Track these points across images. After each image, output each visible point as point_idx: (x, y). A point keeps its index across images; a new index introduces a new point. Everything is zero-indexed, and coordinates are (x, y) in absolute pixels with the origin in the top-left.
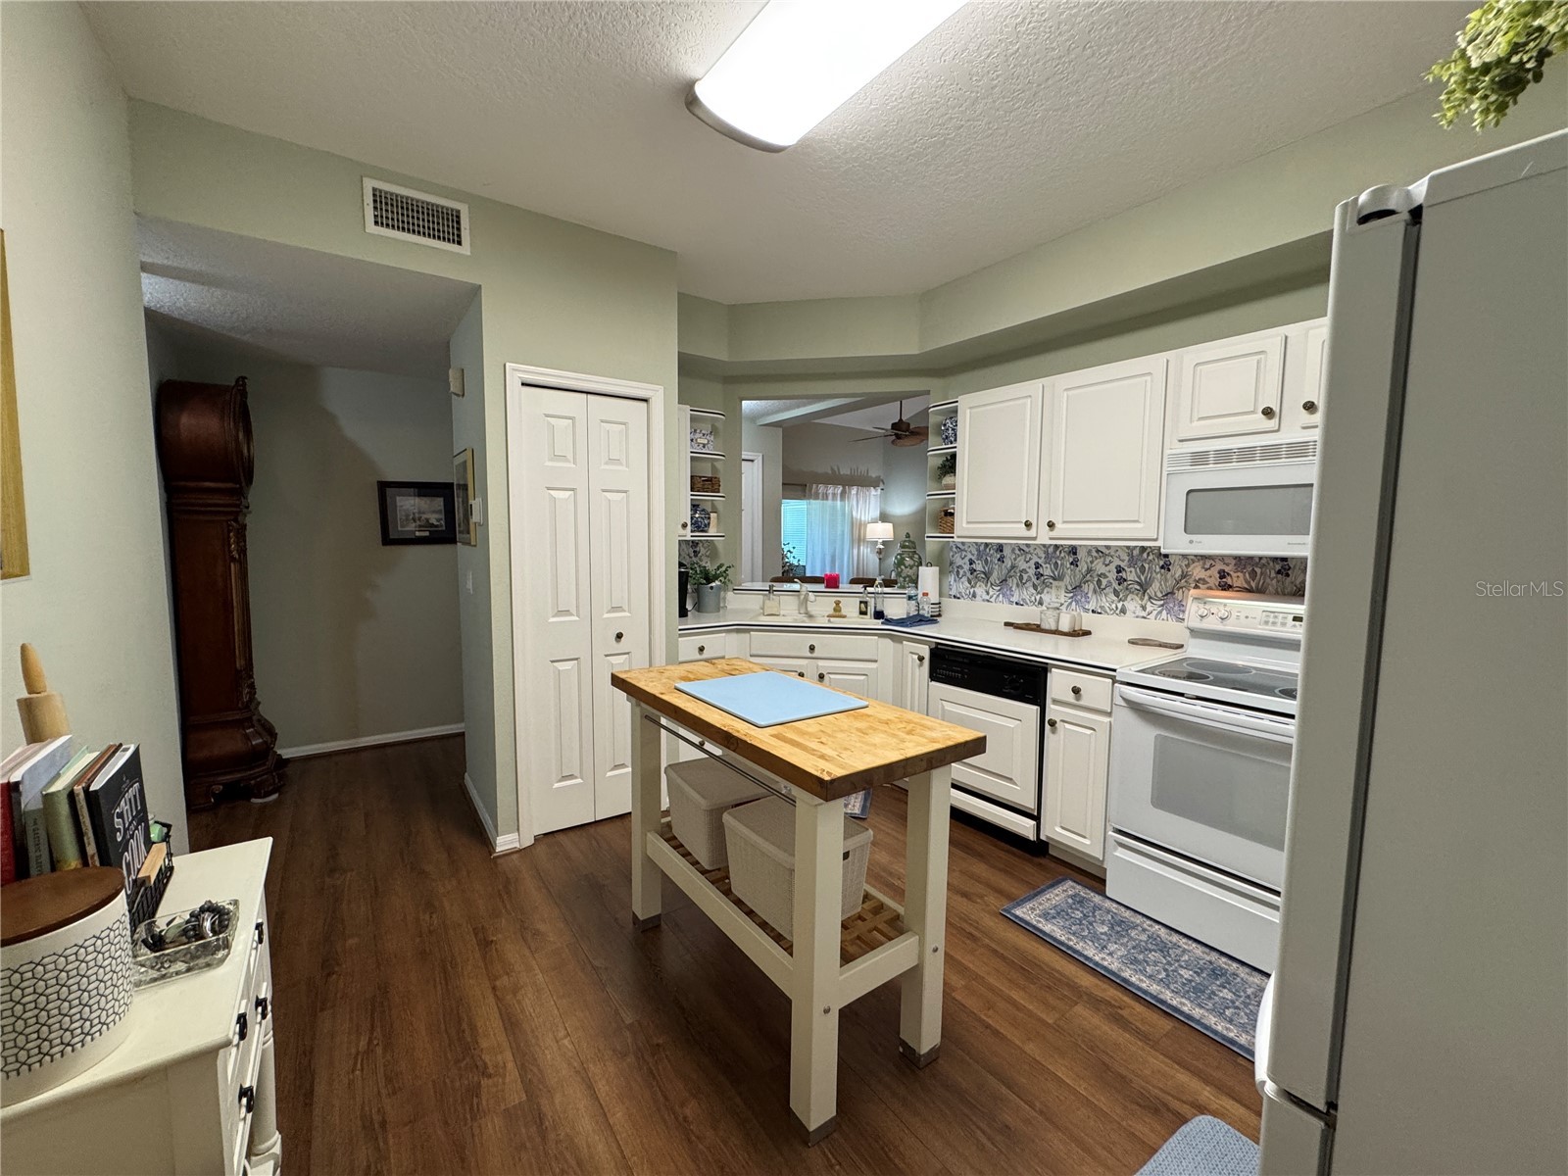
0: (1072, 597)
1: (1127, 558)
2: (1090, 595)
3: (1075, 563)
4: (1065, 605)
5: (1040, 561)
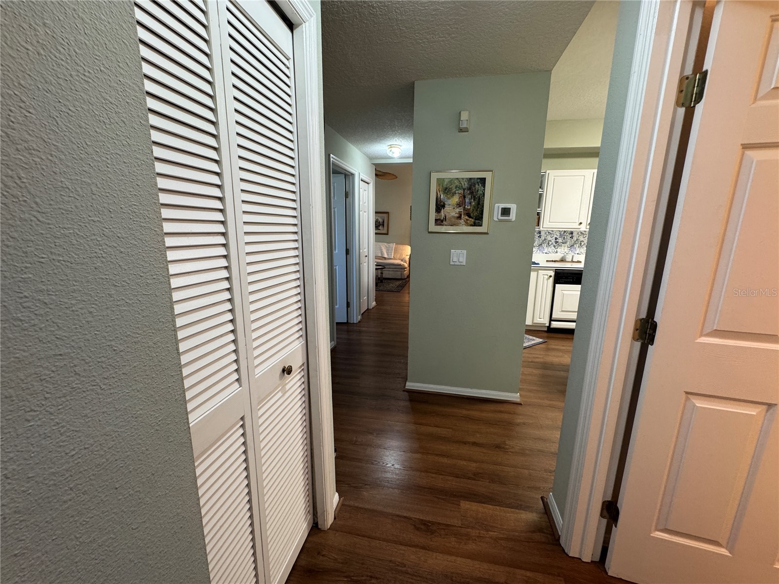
0: (570, 250)
2: (577, 248)
3: (572, 237)
4: (567, 252)
5: (557, 237)
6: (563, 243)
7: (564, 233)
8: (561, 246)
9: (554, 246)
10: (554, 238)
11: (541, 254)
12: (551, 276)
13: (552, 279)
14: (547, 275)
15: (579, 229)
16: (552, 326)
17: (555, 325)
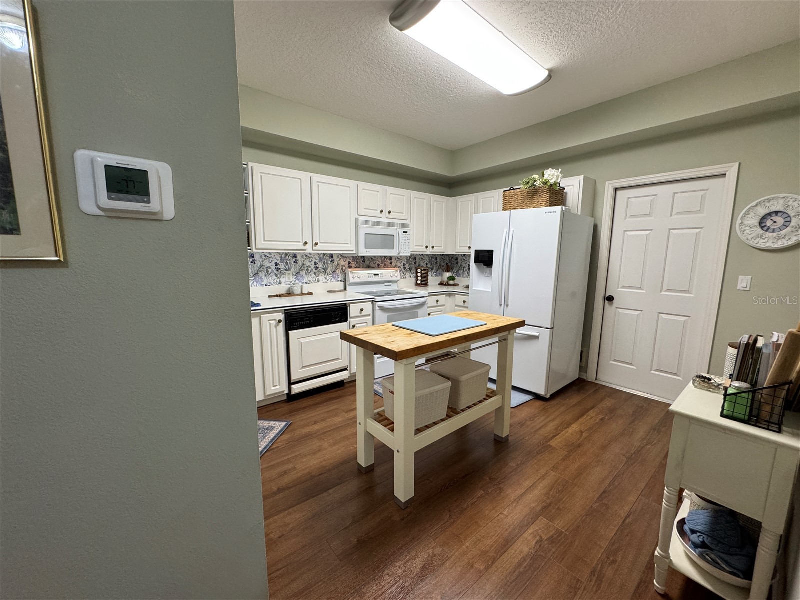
0: (296, 278)
1: (318, 259)
2: (304, 276)
3: (296, 262)
4: (293, 282)
5: (278, 262)
6: (286, 270)
7: (286, 257)
8: (284, 274)
9: (276, 275)
10: (273, 263)
11: (259, 287)
12: (280, 321)
13: (282, 326)
14: (275, 320)
15: (305, 250)
16: (293, 393)
17: (297, 389)
